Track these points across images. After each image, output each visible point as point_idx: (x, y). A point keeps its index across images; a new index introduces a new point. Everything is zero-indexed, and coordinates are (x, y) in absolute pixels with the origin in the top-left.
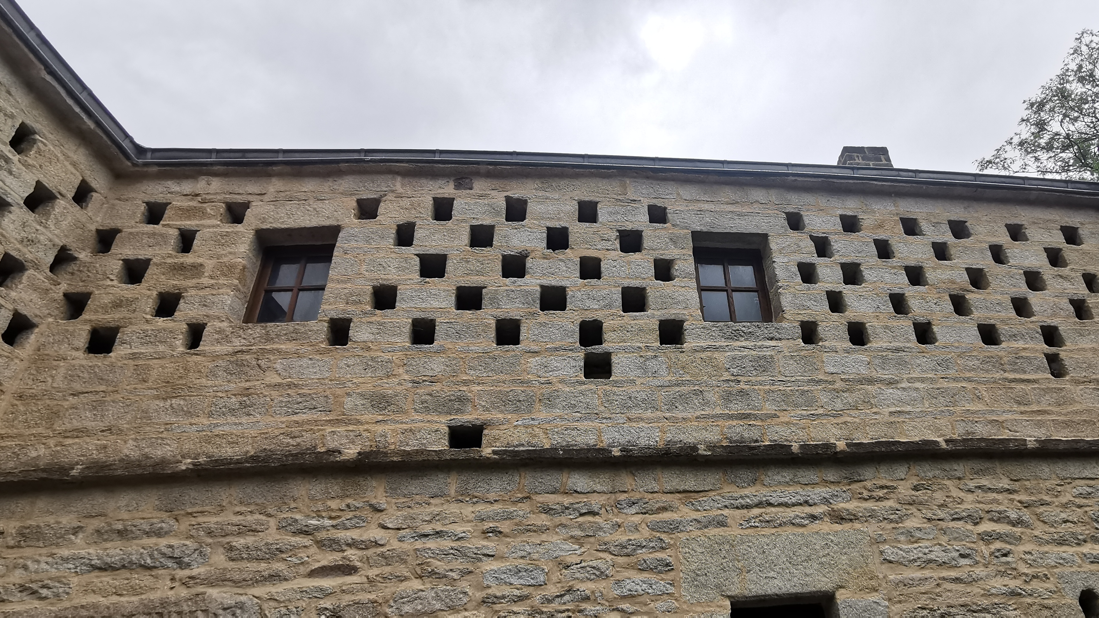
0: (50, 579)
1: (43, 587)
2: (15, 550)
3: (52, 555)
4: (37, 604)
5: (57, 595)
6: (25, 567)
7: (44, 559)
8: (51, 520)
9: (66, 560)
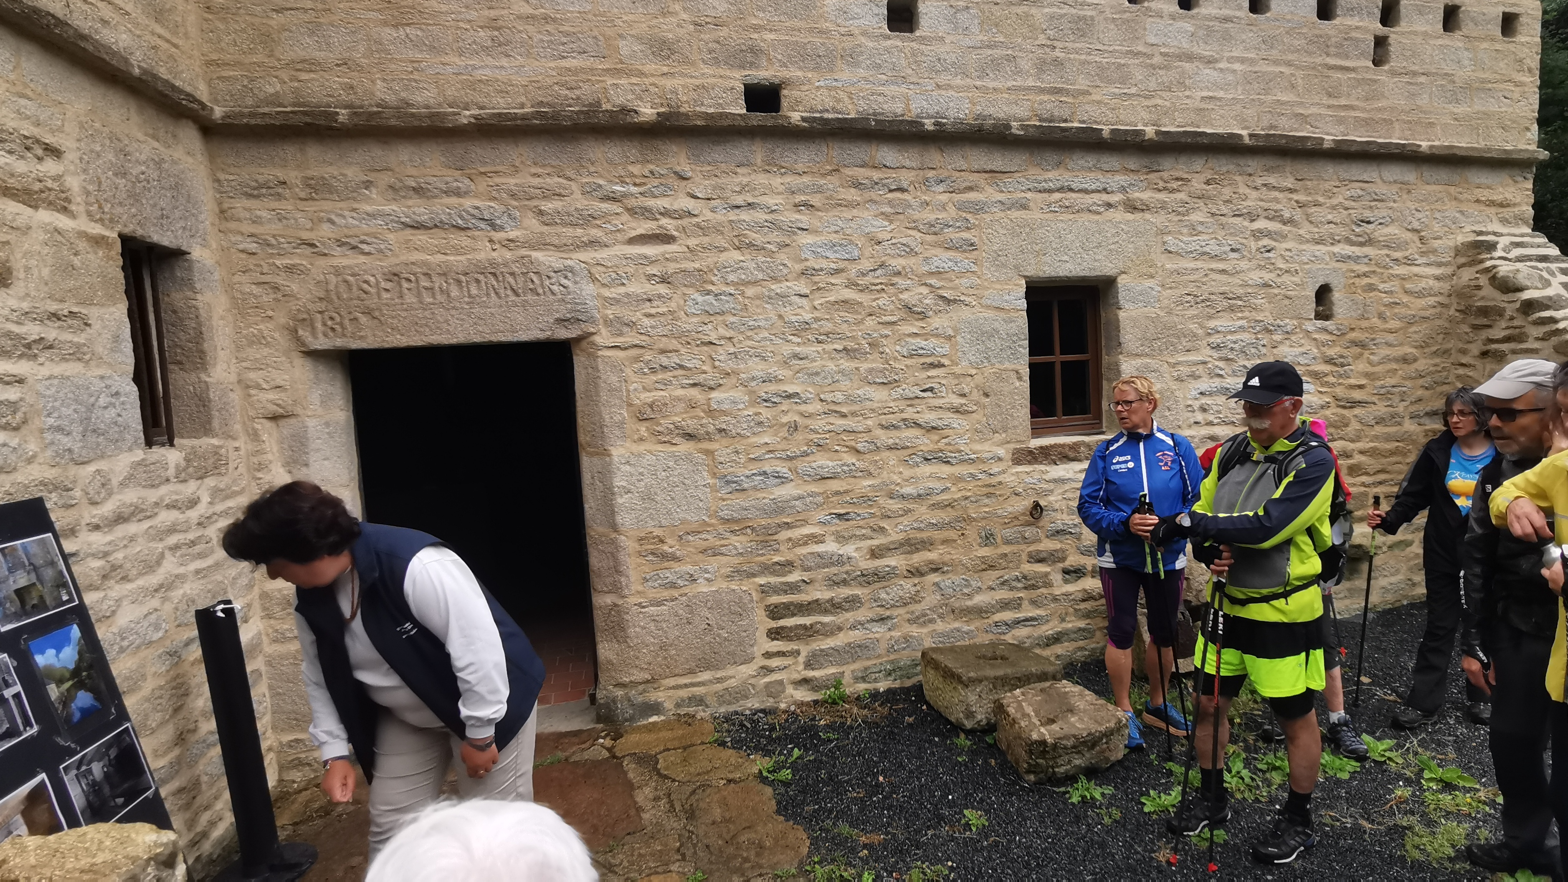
0: (367, 235)
1: (362, 242)
2: (310, 203)
3: (354, 210)
4: (362, 259)
5: (380, 251)
6: (332, 222)
7: (346, 213)
8: (333, 170)
9: (372, 216)
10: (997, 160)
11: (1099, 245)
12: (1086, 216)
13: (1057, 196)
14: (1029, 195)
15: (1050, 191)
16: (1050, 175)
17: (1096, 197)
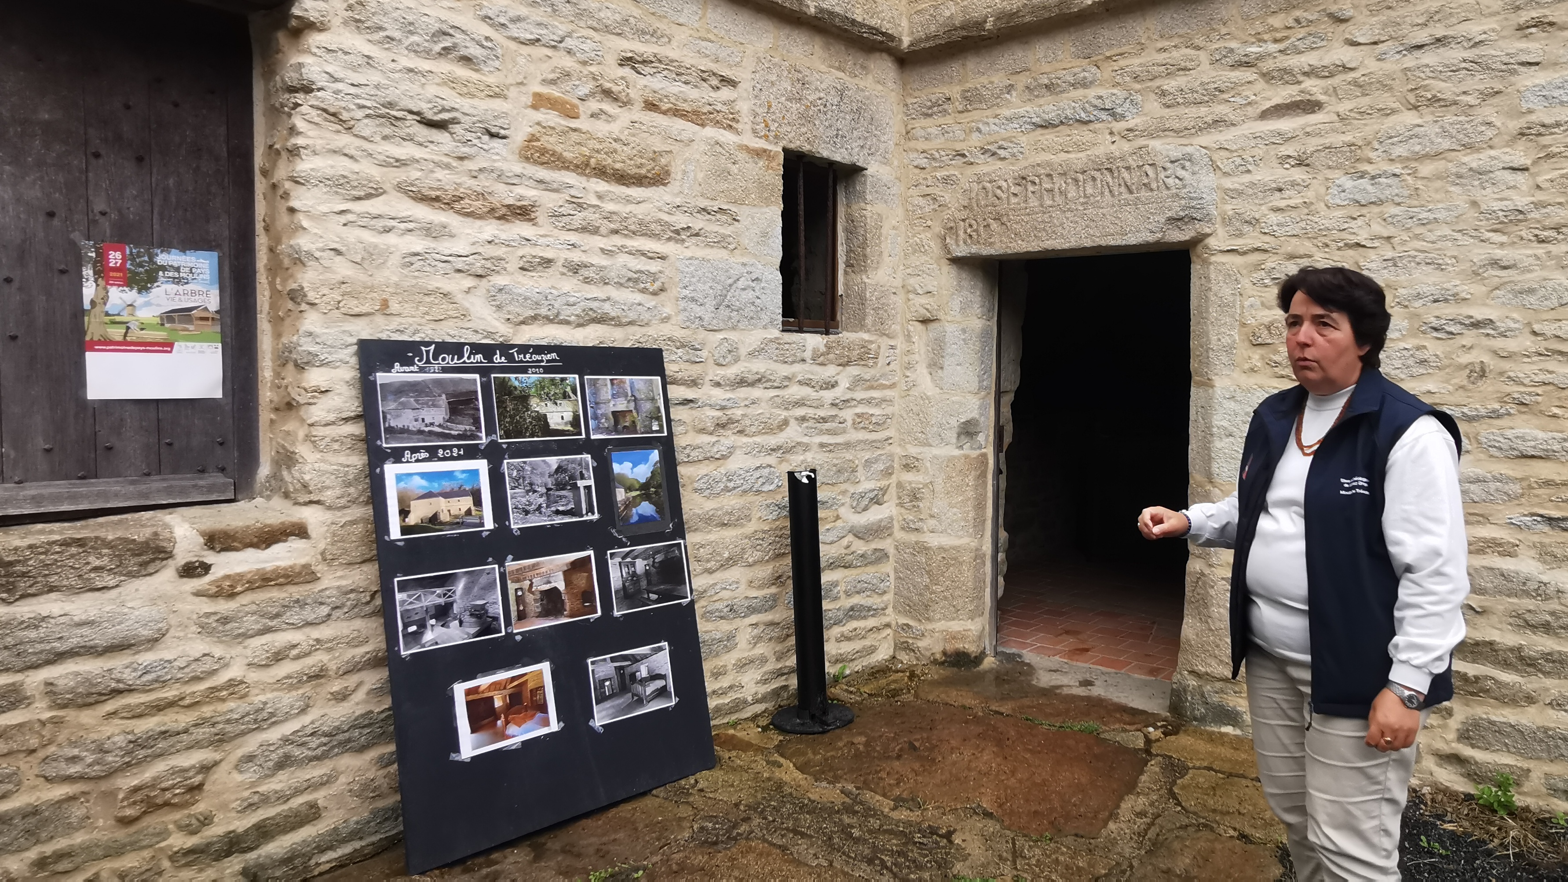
0: (1004, 140)
1: (1000, 148)
2: (966, 114)
3: (996, 116)
4: (999, 164)
5: (1013, 155)
6: (979, 130)
7: (991, 120)
8: (984, 80)
9: (1009, 120)
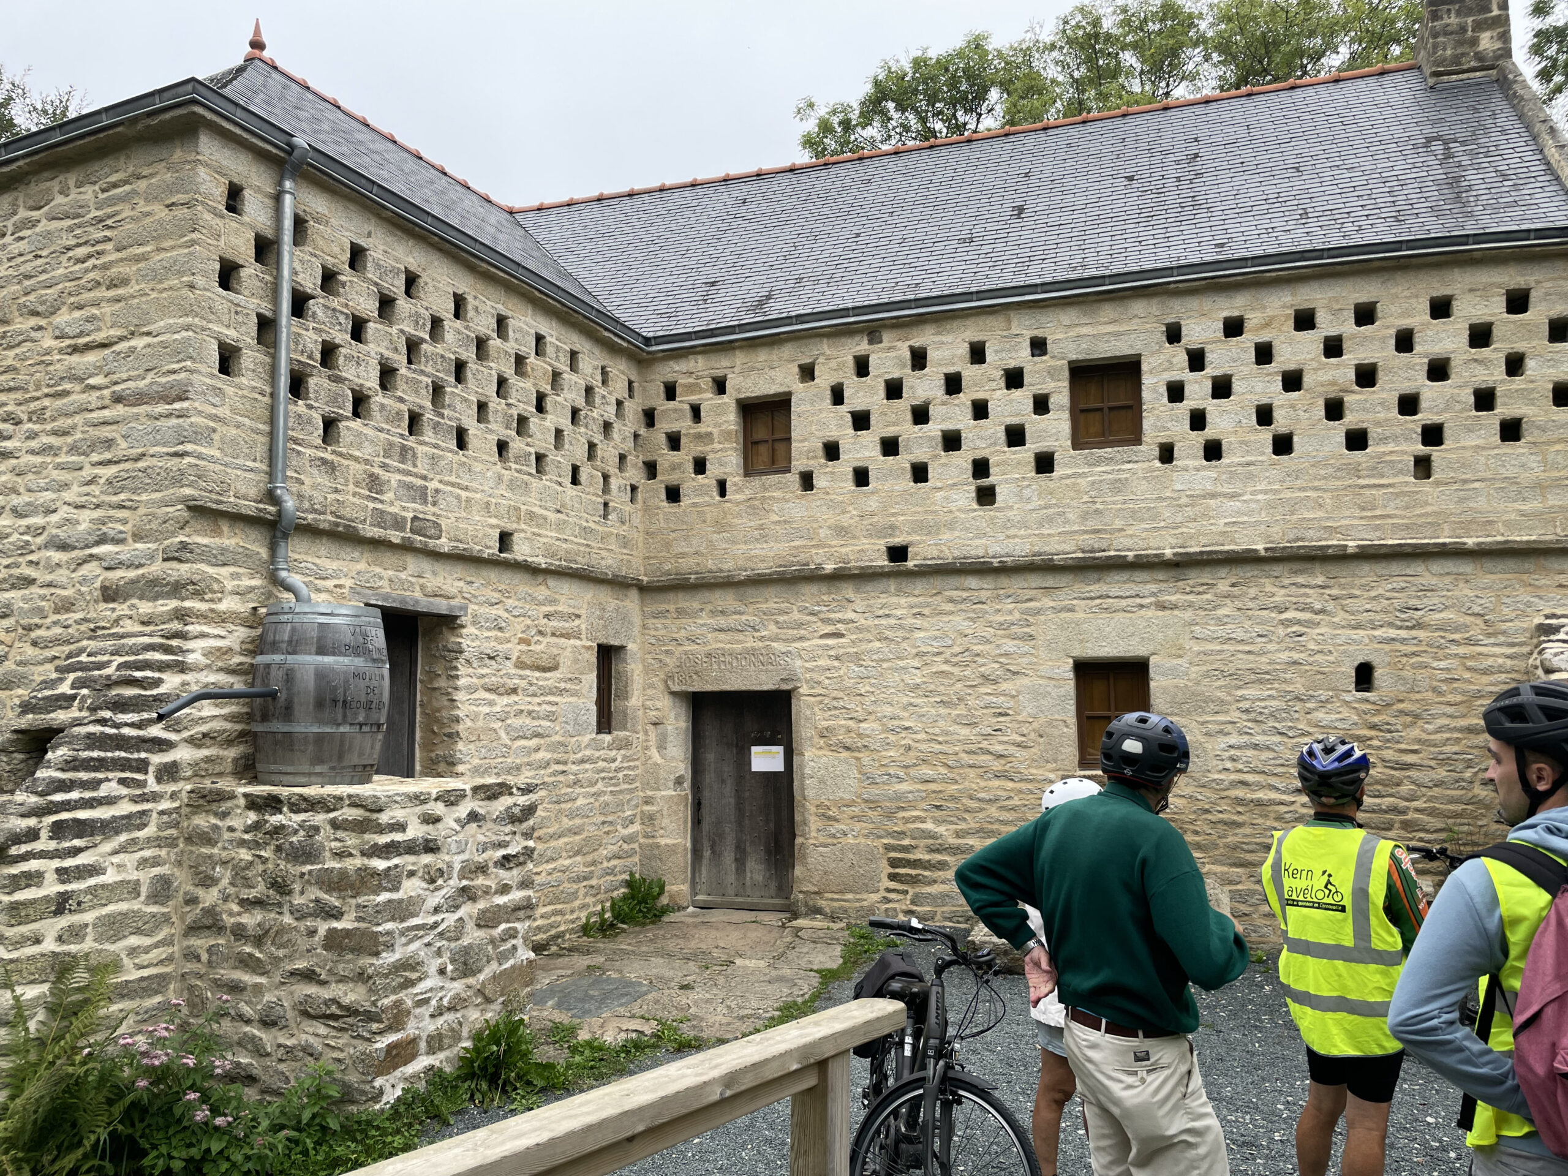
10: (1050, 581)
11: (1133, 635)
12: (1121, 614)
13: (1098, 601)
14: (1075, 602)
15: (1092, 599)
16: (1091, 588)
17: (1130, 601)
